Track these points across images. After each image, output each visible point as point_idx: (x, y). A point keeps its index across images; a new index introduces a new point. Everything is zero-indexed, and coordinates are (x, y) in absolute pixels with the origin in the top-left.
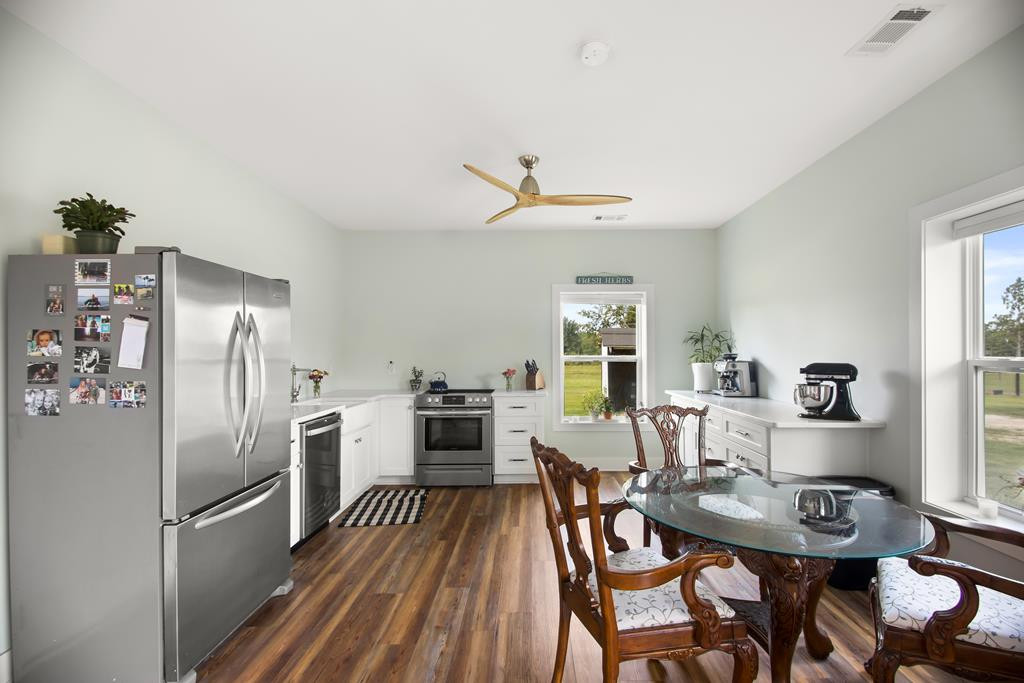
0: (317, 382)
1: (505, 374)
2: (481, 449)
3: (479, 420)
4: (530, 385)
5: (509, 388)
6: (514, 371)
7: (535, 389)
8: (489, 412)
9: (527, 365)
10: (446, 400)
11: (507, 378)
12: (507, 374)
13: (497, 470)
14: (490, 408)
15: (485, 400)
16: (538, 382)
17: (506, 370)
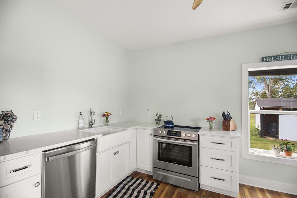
0: (107, 118)
1: (208, 119)
2: (191, 166)
3: (190, 148)
4: (226, 127)
5: (210, 128)
6: (214, 118)
7: (229, 131)
8: (196, 143)
9: (224, 115)
10: (170, 133)
11: (210, 122)
12: (210, 120)
13: (202, 182)
14: (198, 141)
15: (194, 136)
16: (232, 126)
17: (209, 117)
